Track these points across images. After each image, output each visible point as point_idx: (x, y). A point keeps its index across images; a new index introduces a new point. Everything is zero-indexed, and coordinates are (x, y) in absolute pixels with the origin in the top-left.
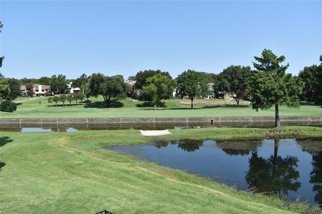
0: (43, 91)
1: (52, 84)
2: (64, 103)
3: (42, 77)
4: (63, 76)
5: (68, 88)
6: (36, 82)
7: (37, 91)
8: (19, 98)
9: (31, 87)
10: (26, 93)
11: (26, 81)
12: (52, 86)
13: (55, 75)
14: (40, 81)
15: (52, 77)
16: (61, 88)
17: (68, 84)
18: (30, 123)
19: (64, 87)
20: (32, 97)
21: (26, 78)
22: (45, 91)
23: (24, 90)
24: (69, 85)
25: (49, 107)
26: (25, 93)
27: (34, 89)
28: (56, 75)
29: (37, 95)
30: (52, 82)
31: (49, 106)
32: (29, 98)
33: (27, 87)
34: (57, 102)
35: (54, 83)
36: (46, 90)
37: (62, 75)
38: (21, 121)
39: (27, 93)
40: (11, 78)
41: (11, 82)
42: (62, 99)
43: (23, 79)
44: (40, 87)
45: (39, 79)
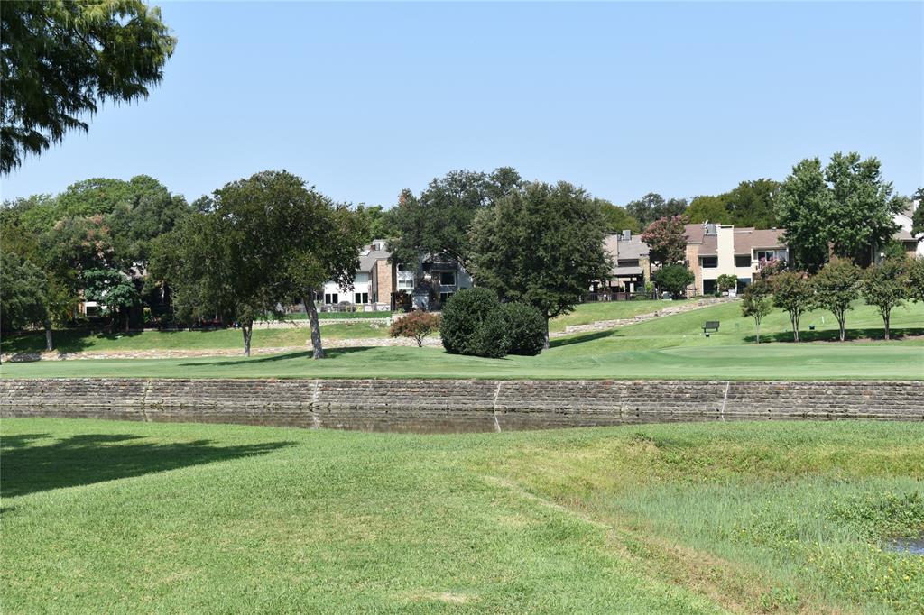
0: (742, 261)
1: (795, 216)
2: (841, 322)
3: (744, 185)
4: (861, 161)
5: (896, 236)
6: (705, 210)
7: (710, 262)
8: (607, 305)
9: (671, 242)
10: (647, 276)
11: (657, 210)
12: (795, 229)
13: (812, 159)
14: (729, 208)
15: (795, 172)
16: (852, 238)
17: (896, 211)
18: (553, 407)
19: (867, 231)
20: (678, 296)
21: (656, 196)
22: (755, 262)
23: (635, 263)
24: (899, 219)
25: (753, 345)
26: (640, 278)
27: (692, 253)
28: (817, 162)
29: (710, 286)
30: (791, 204)
31: (750, 339)
32: (658, 303)
33: (650, 242)
34: (796, 312)
35: (803, 211)
36: (761, 254)
37: (854, 158)
38: (502, 393)
39: (652, 279)
40: (553, 182)
41: (548, 205)
42: (833, 287)
43: (638, 204)
44: (726, 241)
45: (723, 198)
